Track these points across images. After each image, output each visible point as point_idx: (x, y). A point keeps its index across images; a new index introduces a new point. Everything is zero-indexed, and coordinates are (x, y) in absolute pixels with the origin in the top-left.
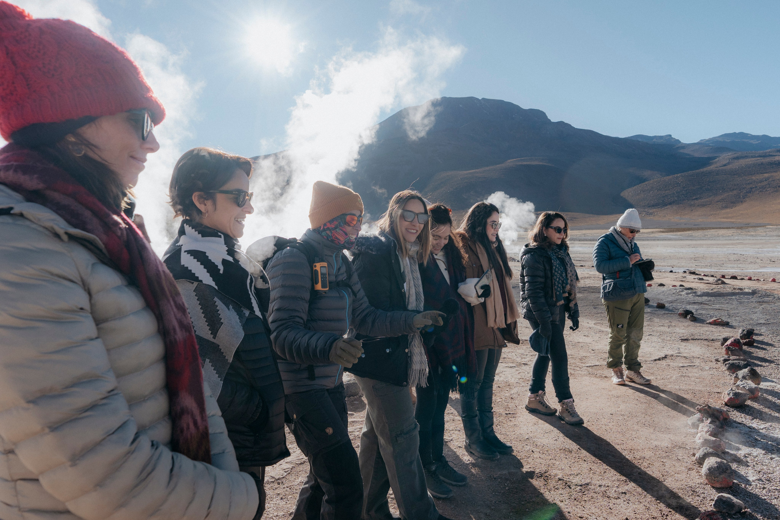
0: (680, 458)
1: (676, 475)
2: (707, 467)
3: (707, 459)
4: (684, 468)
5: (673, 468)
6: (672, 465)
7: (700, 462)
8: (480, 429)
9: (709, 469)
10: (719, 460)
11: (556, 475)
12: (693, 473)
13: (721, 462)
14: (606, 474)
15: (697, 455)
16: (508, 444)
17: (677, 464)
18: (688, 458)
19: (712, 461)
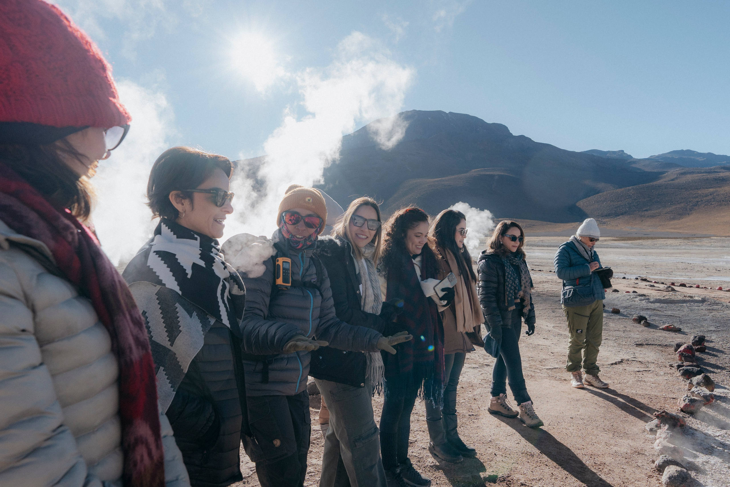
0: (640, 464)
1: (636, 482)
2: (668, 476)
3: (667, 468)
4: (643, 476)
5: (632, 475)
6: (632, 471)
7: (660, 469)
8: (445, 431)
9: (670, 478)
10: (679, 469)
11: (518, 480)
12: (653, 481)
13: (681, 471)
14: (568, 479)
15: (657, 463)
16: (471, 447)
17: (637, 471)
18: (648, 465)
19: (672, 469)
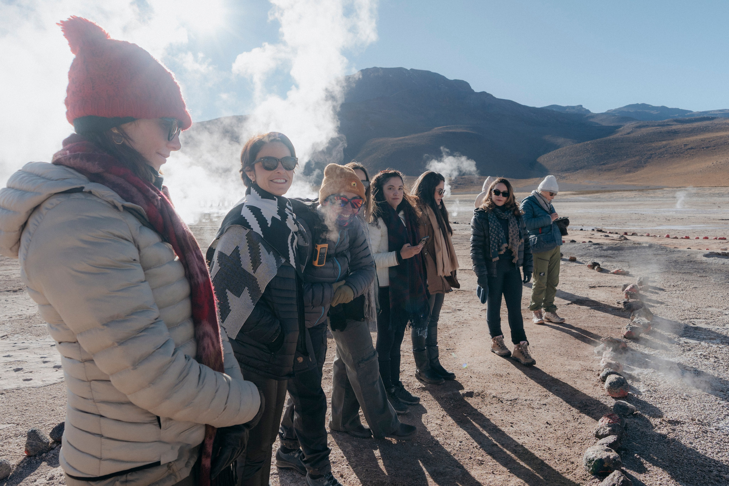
0: (587, 377)
1: (585, 390)
2: (609, 382)
3: (608, 376)
4: (591, 385)
5: (582, 385)
6: (581, 383)
7: (604, 379)
8: (428, 360)
9: (610, 384)
10: (618, 376)
11: (490, 394)
12: (598, 388)
13: (619, 378)
14: (530, 391)
15: (601, 375)
16: (450, 372)
17: (585, 383)
18: (595, 378)
19: (612, 377)
